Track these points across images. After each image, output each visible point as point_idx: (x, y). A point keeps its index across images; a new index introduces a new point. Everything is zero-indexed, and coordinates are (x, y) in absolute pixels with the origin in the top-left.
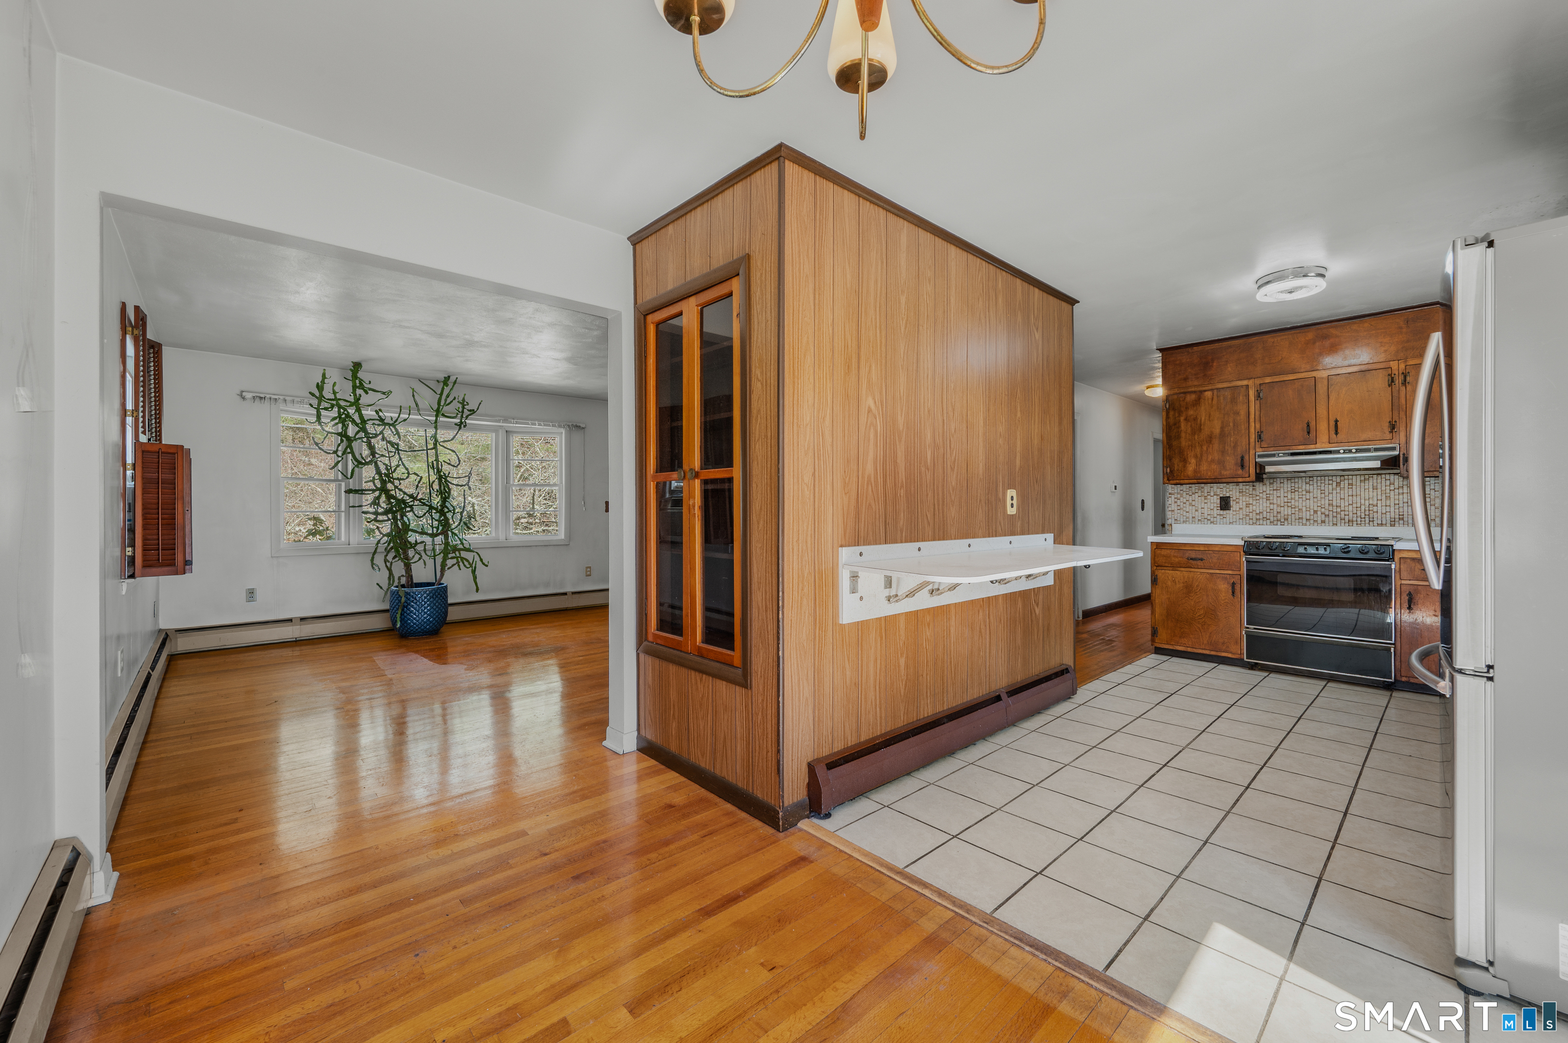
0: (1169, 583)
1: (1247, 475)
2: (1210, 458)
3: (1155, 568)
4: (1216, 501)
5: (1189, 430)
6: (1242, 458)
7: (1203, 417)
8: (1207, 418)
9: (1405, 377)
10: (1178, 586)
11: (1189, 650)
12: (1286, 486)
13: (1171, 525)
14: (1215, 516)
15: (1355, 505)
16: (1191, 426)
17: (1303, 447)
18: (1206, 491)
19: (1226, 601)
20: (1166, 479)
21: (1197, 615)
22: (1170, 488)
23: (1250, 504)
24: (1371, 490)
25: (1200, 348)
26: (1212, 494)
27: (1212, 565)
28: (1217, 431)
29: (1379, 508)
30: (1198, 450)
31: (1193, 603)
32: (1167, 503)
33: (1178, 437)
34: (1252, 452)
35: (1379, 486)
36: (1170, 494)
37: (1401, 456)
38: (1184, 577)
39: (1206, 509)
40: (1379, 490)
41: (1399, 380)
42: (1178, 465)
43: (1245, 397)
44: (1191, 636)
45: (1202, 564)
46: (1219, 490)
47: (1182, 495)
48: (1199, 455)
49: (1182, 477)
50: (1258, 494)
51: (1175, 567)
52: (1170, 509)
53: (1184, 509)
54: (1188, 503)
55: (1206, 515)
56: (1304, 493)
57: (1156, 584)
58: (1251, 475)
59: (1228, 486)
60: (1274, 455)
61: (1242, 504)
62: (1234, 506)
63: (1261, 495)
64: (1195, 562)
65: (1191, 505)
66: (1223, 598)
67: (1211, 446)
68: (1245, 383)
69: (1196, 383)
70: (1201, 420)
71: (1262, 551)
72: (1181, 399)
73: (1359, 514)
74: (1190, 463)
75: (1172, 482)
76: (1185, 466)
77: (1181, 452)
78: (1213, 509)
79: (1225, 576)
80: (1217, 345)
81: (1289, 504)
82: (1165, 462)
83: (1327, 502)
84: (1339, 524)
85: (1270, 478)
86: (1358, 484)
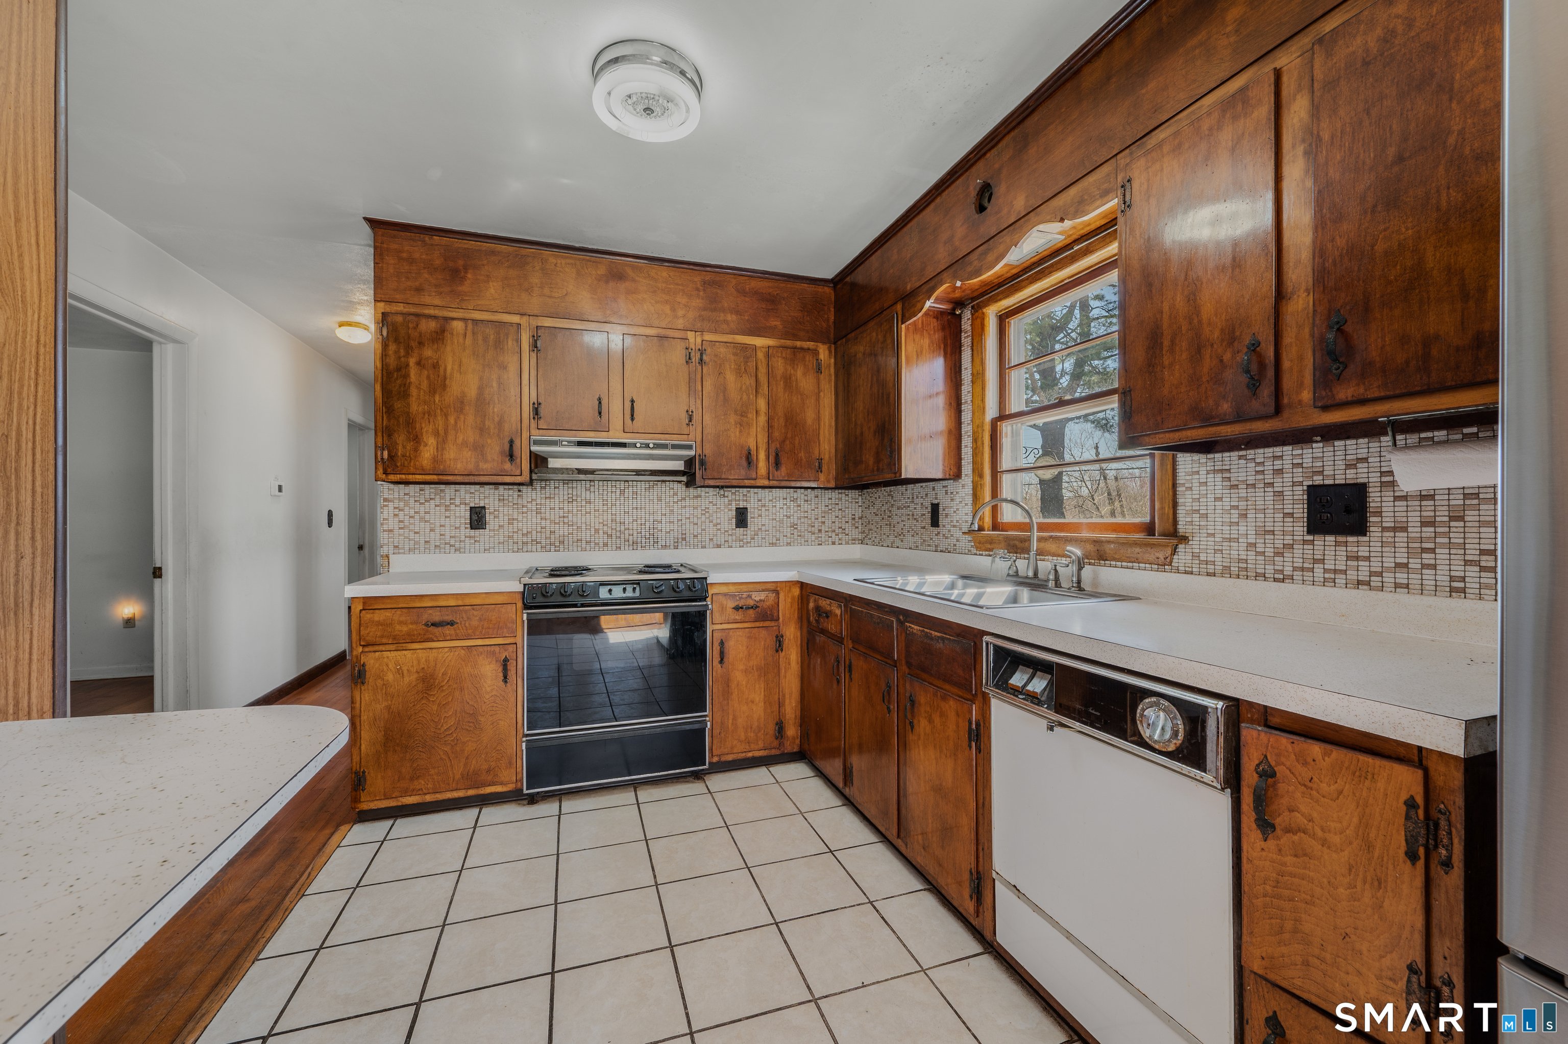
0: (390, 677)
1: (518, 472)
2: (461, 438)
3: (360, 649)
4: (464, 514)
5: (425, 384)
6: (511, 443)
7: (449, 364)
8: (456, 367)
9: (701, 355)
10: (407, 680)
11: (428, 798)
12: (561, 493)
13: (387, 556)
14: (463, 538)
15: (639, 522)
16: (428, 377)
17: (592, 434)
18: (448, 497)
19: (494, 693)
20: (380, 471)
21: (442, 729)
22: (385, 490)
23: (513, 519)
24: (655, 501)
25: (445, 240)
26: (458, 502)
27: (470, 631)
28: (472, 393)
29: (664, 526)
30: (440, 421)
31: (435, 707)
32: (380, 517)
33: (405, 394)
34: (525, 435)
35: (663, 497)
36: (385, 500)
37: (697, 457)
38: (419, 662)
39: (447, 528)
40: (663, 502)
41: (696, 357)
42: (404, 447)
43: (515, 343)
44: (432, 772)
45: (453, 632)
46: (468, 496)
47: (407, 504)
48: (442, 432)
49: (412, 470)
50: (525, 503)
51: (400, 642)
52: (385, 527)
53: (412, 527)
54: (417, 517)
55: (448, 537)
56: (584, 503)
57: (363, 683)
58: (524, 473)
59: (482, 490)
60: (554, 443)
61: (503, 519)
62: (492, 522)
63: (529, 505)
64: (440, 629)
65: (422, 519)
66: (488, 689)
67: (462, 417)
68: (515, 319)
69: (437, 301)
70: (445, 370)
71: (552, 599)
72: (411, 325)
73: (643, 534)
74: (426, 445)
75: (392, 477)
76: (416, 450)
77: (410, 423)
78: (459, 528)
79: (493, 648)
80: (472, 244)
81: (566, 520)
82: (380, 440)
83: (610, 516)
84: (622, 548)
85: (542, 480)
86: (643, 493)
